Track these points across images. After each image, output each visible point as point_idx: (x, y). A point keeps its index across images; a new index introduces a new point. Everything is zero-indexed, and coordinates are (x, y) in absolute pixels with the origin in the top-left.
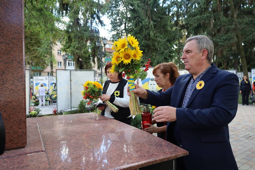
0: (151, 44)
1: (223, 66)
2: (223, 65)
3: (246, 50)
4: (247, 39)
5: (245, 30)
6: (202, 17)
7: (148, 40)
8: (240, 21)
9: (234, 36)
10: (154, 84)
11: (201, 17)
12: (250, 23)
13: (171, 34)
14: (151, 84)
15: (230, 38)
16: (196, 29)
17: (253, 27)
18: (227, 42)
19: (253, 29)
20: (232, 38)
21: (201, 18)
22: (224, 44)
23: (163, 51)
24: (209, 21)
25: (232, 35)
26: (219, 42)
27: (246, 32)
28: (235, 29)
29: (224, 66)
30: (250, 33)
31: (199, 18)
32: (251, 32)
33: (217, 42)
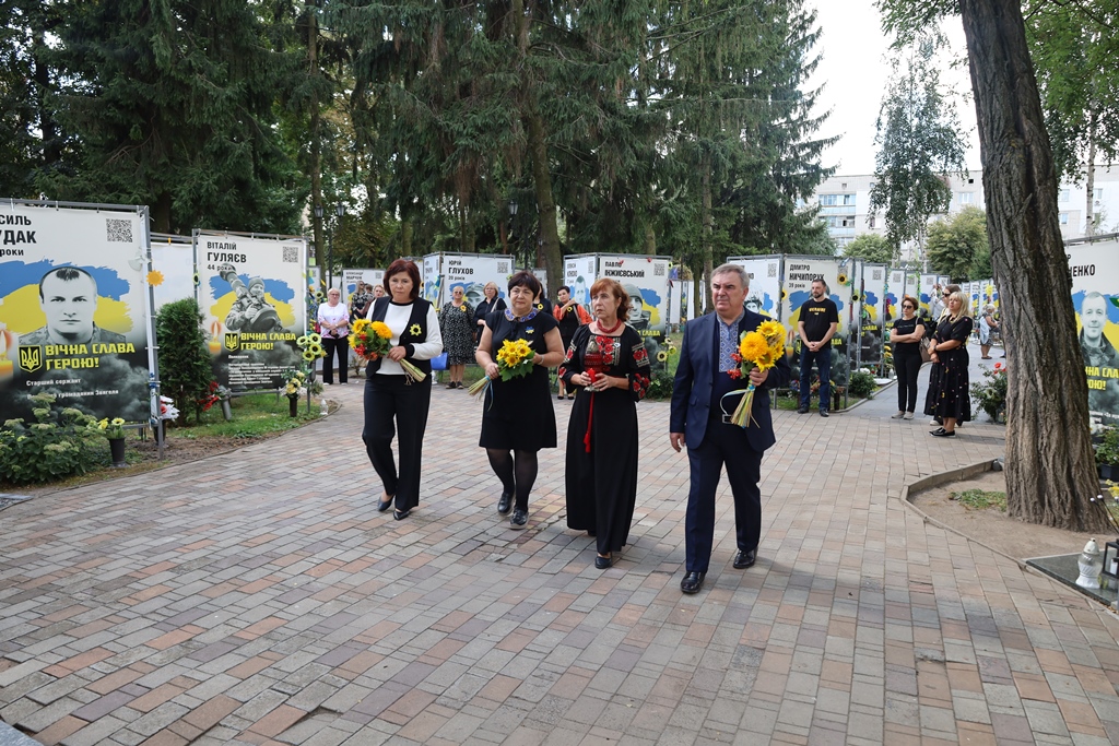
0: (161, 101)
1: (497, 240)
2: (499, 237)
3: (566, 185)
4: (557, 136)
5: (552, 100)
6: (395, 14)
7: (142, 79)
8: (540, 61)
9: (513, 120)
10: (78, 299)
11: (390, 11)
12: (573, 76)
13: (266, 71)
14: (60, 299)
15: (501, 125)
16: (375, 66)
17: (579, 96)
18: (486, 137)
19: (577, 103)
20: (505, 125)
21: (391, 16)
22: (477, 144)
23: (221, 143)
24: (424, 35)
25: (507, 115)
26: (460, 134)
27: (554, 111)
28: (520, 92)
29: (500, 242)
30: (569, 115)
31: (381, 12)
32: (573, 114)
33: (452, 136)
